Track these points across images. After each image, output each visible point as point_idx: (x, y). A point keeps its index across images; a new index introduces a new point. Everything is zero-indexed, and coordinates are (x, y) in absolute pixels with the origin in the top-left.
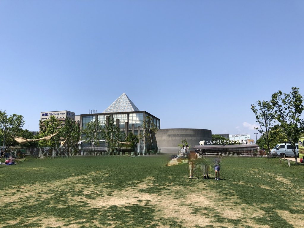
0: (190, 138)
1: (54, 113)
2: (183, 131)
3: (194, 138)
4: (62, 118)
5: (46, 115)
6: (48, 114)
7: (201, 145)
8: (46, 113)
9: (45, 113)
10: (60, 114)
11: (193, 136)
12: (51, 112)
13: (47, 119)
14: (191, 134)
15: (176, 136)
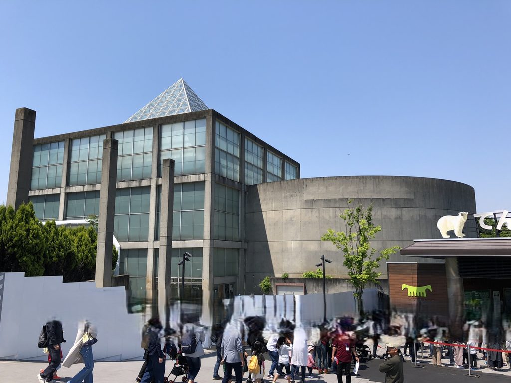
0: (393, 213)
3: (407, 214)
7: (445, 235)
11: (408, 203)
14: (397, 196)
15: (338, 205)
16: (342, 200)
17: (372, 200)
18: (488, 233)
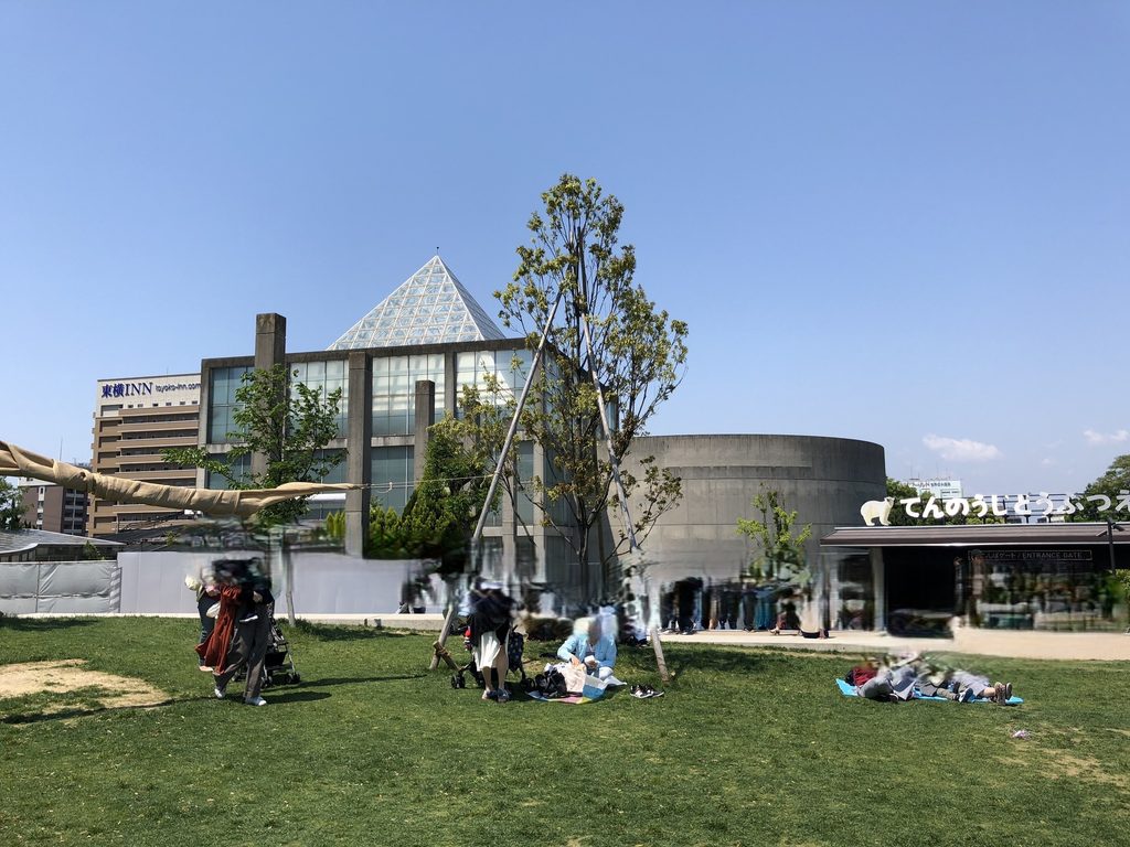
0: (786, 487)
1: (156, 382)
2: (749, 446)
3: (803, 488)
4: (188, 403)
5: (119, 390)
6: (130, 387)
7: (869, 523)
8: (121, 385)
9: (117, 383)
10: (180, 387)
11: (803, 473)
12: (142, 381)
13: (125, 407)
14: (790, 464)
15: (712, 476)
16: (718, 468)
17: (758, 468)
18: (913, 521)
